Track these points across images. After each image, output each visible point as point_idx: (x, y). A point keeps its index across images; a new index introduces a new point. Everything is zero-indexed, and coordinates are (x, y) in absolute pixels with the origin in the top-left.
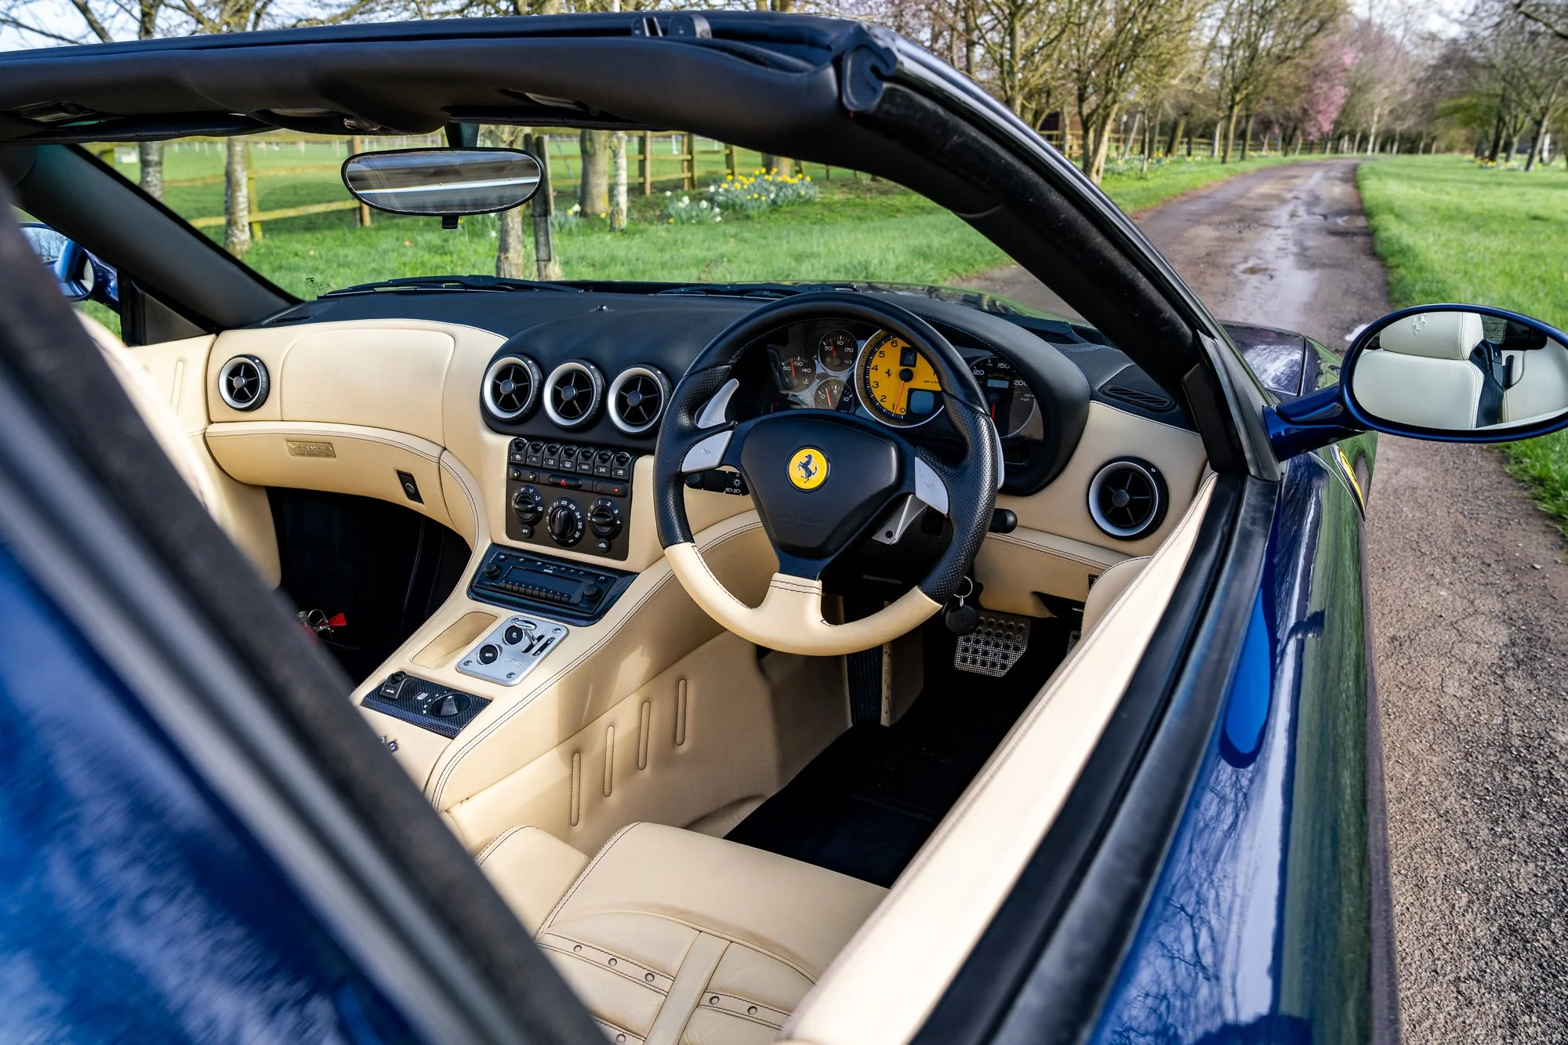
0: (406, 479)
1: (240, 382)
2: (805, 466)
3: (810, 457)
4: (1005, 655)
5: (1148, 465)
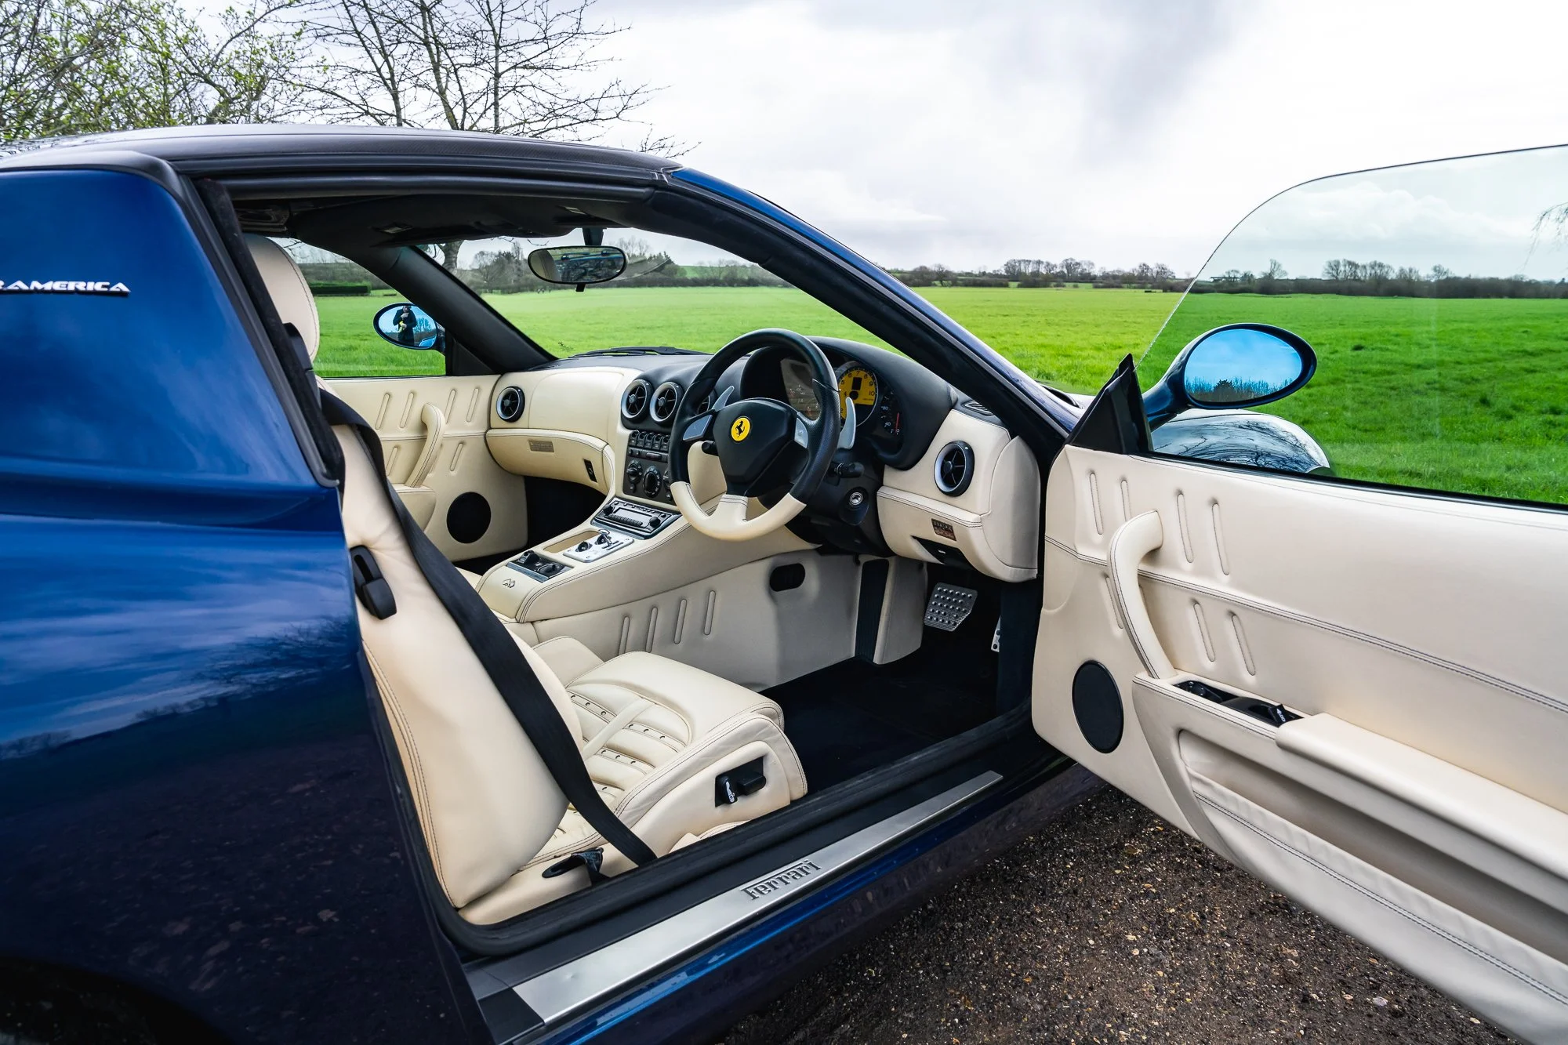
0: (588, 464)
1: (508, 402)
2: (739, 428)
3: (742, 422)
4: (957, 616)
5: (966, 444)
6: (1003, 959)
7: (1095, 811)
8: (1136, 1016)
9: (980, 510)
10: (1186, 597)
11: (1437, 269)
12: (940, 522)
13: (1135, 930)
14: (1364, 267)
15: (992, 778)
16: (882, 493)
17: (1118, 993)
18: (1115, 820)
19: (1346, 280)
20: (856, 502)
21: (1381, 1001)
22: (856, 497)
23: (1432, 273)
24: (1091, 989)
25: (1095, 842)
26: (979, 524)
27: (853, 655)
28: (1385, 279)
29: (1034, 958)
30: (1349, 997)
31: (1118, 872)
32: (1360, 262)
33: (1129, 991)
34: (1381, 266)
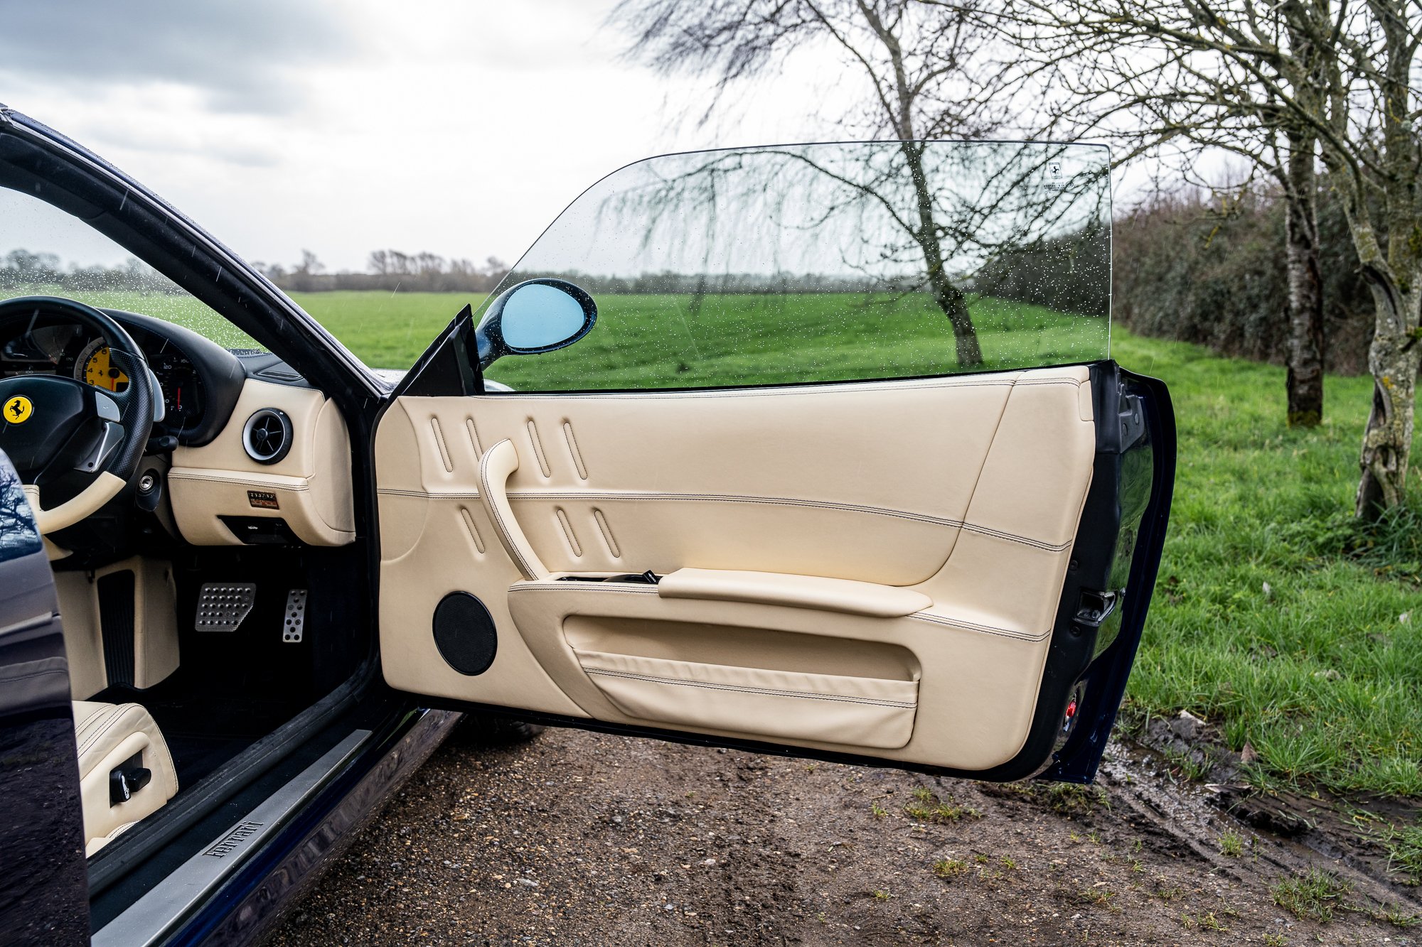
2: (15, 408)
3: (18, 402)
4: (237, 615)
5: (278, 411)
6: (391, 928)
7: (405, 797)
8: (533, 928)
9: (306, 472)
10: (550, 506)
11: (491, 261)
12: (258, 493)
13: (499, 871)
14: (413, 259)
15: (360, 736)
16: (174, 472)
17: (509, 918)
18: (429, 798)
19: (395, 275)
20: (147, 486)
21: (710, 861)
22: (145, 482)
23: (486, 265)
24: (484, 922)
25: (421, 820)
26: (305, 488)
27: (106, 685)
28: (438, 273)
29: (420, 917)
30: (687, 867)
31: (456, 835)
32: (408, 252)
33: (516, 914)
34: (431, 257)
